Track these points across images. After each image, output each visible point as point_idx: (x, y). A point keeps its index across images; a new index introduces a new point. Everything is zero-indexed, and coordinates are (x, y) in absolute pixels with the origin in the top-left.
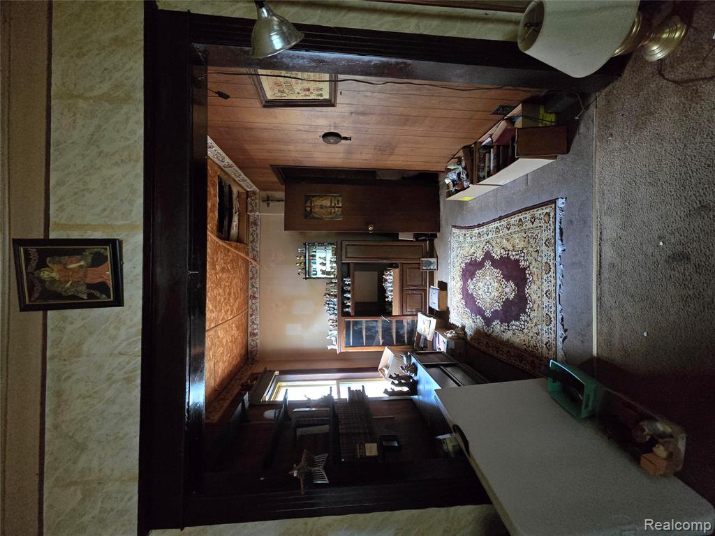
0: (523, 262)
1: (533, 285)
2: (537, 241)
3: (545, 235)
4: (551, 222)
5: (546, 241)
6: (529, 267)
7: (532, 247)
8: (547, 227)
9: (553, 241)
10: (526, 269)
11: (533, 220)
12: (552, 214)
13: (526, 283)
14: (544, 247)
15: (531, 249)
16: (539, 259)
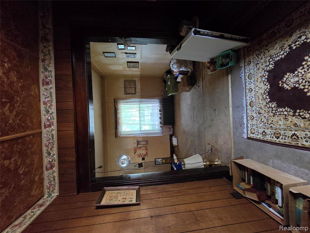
0: (273, 106)
1: (263, 92)
2: (260, 120)
3: (254, 122)
4: (250, 128)
5: (253, 119)
6: (267, 103)
7: (265, 117)
8: (253, 126)
9: (249, 118)
10: (269, 102)
11: (264, 133)
12: (249, 132)
13: (269, 92)
14: (255, 115)
15: (266, 115)
16: (258, 109)
